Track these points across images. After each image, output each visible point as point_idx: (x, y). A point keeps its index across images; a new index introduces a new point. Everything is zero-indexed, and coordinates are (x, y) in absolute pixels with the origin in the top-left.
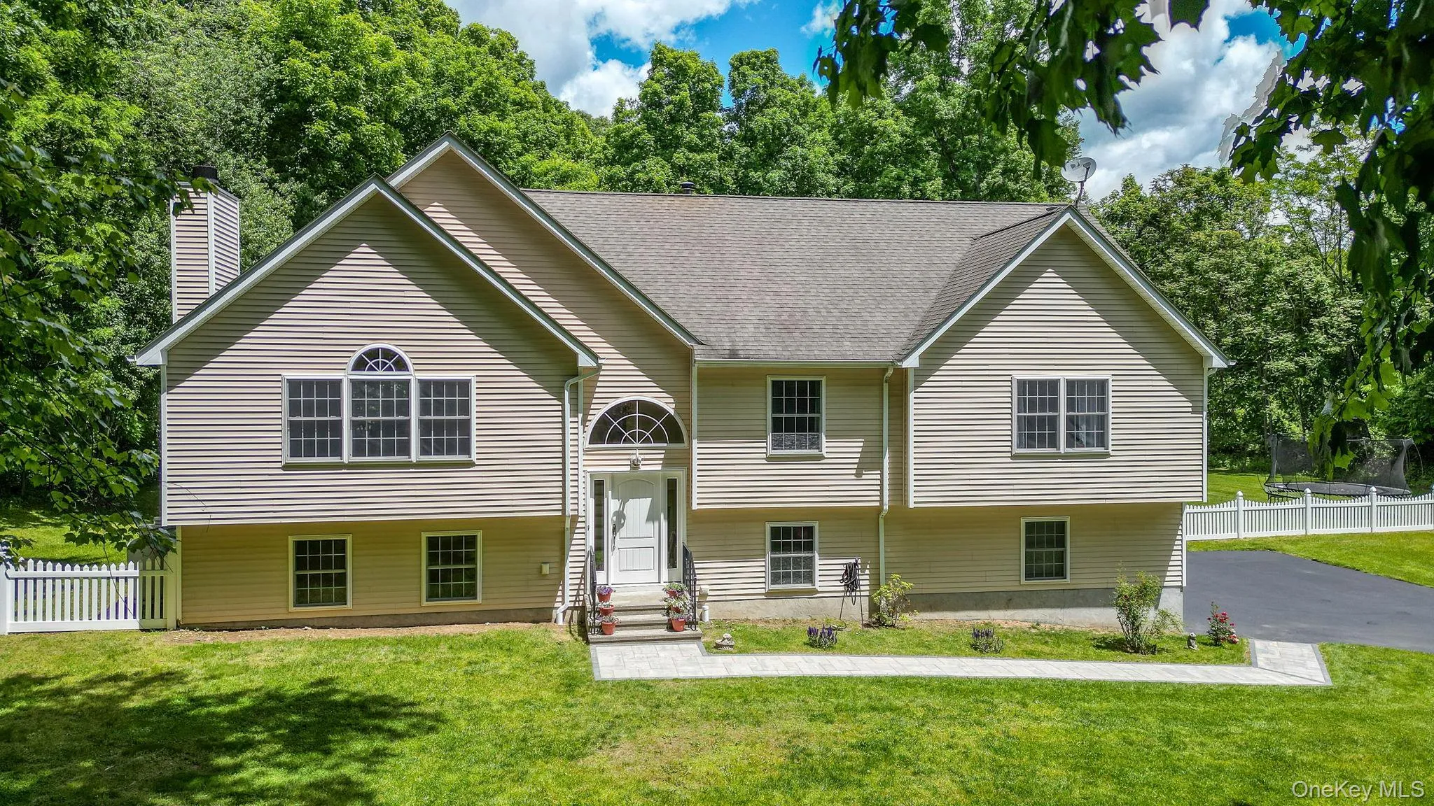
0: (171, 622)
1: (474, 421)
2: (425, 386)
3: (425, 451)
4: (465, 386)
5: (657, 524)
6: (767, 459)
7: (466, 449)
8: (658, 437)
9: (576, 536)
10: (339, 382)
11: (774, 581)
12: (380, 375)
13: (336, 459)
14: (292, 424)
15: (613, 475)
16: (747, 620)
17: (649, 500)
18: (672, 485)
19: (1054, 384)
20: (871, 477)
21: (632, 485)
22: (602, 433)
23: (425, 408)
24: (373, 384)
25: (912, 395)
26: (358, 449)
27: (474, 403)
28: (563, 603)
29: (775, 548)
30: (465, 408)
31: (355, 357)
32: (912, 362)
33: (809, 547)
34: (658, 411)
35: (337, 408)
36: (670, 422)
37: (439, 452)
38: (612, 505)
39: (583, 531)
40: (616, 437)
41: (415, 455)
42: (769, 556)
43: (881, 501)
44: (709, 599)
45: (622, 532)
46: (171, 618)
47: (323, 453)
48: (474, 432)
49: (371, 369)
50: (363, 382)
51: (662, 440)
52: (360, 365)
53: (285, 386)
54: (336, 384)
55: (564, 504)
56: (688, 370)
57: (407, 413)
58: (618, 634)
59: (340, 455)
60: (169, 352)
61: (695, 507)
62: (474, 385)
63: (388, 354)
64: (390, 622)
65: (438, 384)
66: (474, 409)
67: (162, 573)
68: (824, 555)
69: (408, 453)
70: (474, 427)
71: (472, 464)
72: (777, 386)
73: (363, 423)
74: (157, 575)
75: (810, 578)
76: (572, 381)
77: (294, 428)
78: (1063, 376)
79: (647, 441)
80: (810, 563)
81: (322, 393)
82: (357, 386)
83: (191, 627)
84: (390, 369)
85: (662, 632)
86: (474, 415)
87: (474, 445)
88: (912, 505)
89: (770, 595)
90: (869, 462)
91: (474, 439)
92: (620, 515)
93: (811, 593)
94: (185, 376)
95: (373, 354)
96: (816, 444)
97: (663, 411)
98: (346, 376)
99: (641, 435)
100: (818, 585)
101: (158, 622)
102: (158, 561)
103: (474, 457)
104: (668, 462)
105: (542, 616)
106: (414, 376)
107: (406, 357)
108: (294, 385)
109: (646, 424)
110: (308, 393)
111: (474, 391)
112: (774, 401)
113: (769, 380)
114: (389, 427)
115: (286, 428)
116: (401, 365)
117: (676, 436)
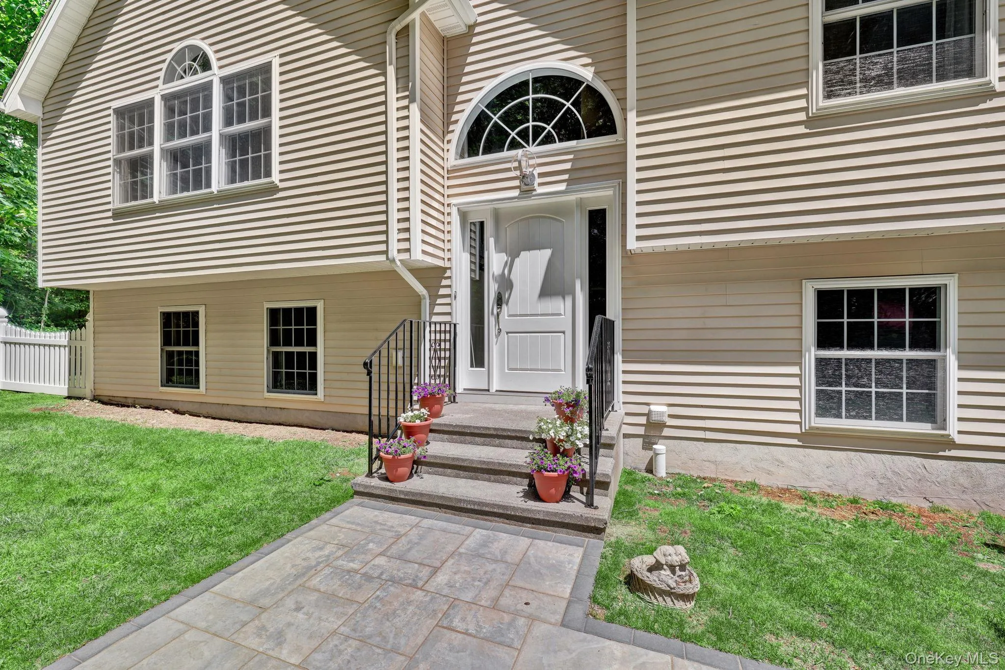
0: (89, 392)
1: (276, 124)
2: (228, 85)
3: (230, 178)
4: (267, 75)
5: (569, 300)
6: (809, 122)
8: (567, 130)
9: (437, 309)
10: (153, 101)
11: (827, 410)
12: (185, 83)
15: (498, 213)
16: (753, 486)
17: (547, 253)
23: (228, 117)
24: (182, 97)
26: (173, 185)
27: (277, 98)
29: (827, 338)
30: (269, 109)
31: (165, 67)
34: (567, 85)
35: (152, 136)
36: (590, 99)
37: (243, 177)
38: (496, 261)
39: (447, 301)
40: (496, 142)
41: (216, 185)
42: (811, 353)
44: (666, 432)
46: (88, 385)
47: (144, 195)
48: (277, 142)
49: (180, 77)
50: (174, 96)
51: (576, 135)
52: (171, 75)
53: (114, 120)
54: (151, 107)
55: (389, 242)
57: (210, 128)
62: (276, 70)
63: (195, 53)
65: (241, 80)
70: (276, 132)
71: (275, 189)
75: (927, 410)
76: (397, 24)
79: (548, 140)
81: (141, 120)
82: (167, 102)
86: (276, 116)
89: (814, 440)
91: (275, 149)
92: (506, 283)
95: (181, 57)
98: (159, 93)
99: (537, 131)
103: (276, 178)
106: (216, 75)
107: (210, 53)
108: (121, 115)
109: (546, 111)
111: (276, 80)
115: (116, 170)
116: (205, 64)
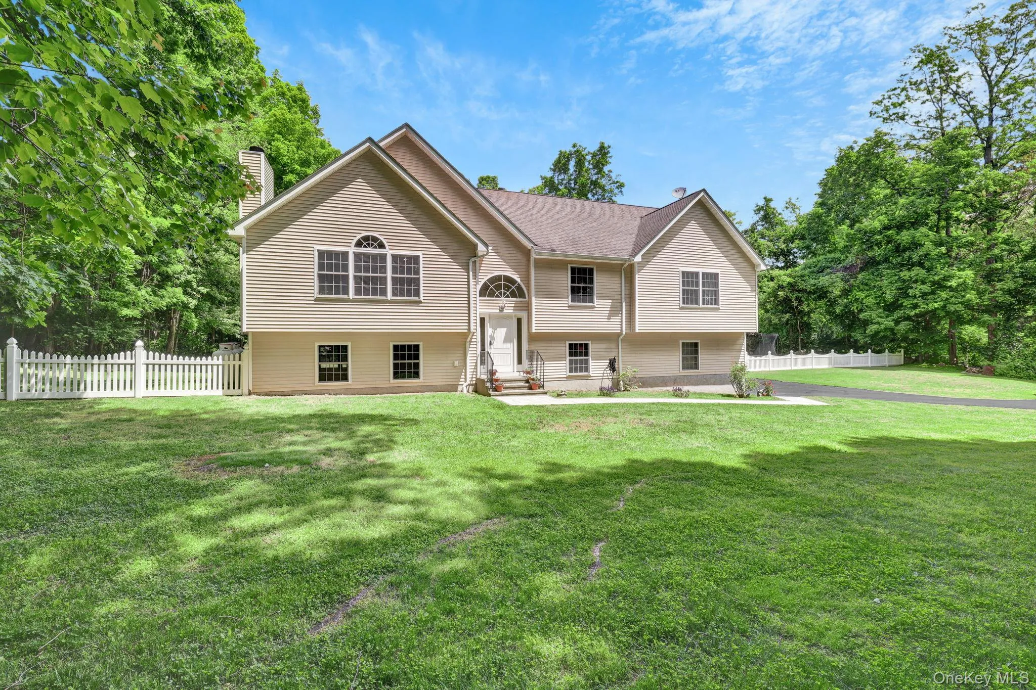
0: (246, 391)
1: (421, 279)
2: (394, 257)
3: (394, 294)
4: (416, 259)
5: (512, 343)
6: (568, 307)
7: (417, 294)
8: (513, 295)
9: (472, 345)
10: (348, 253)
11: (571, 371)
12: (370, 250)
13: (346, 296)
14: (320, 275)
15: (490, 315)
17: (505, 329)
18: (519, 321)
19: (697, 274)
20: (617, 319)
21: (500, 320)
22: (486, 291)
23: (395, 270)
24: (366, 255)
25: (637, 276)
26: (358, 291)
27: (421, 269)
28: (466, 381)
29: (571, 354)
30: (417, 272)
31: (356, 240)
32: (638, 258)
33: (586, 354)
34: (513, 281)
35: (345, 268)
36: (519, 288)
37: (402, 295)
38: (489, 331)
40: (492, 294)
41: (390, 296)
42: (568, 358)
43: (622, 330)
45: (494, 346)
46: (245, 387)
47: (337, 293)
48: (422, 285)
49: (365, 247)
50: (361, 254)
51: (516, 297)
52: (359, 244)
53: (316, 254)
54: (345, 255)
55: (469, 326)
56: (528, 260)
57: (385, 272)
58: (504, 391)
59: (348, 294)
60: (248, 230)
61: (533, 331)
62: (421, 259)
63: (375, 239)
64: (372, 392)
65: (402, 257)
66: (421, 272)
67: (240, 363)
68: (594, 359)
69: (385, 295)
70: (421, 282)
71: (420, 302)
72: (573, 269)
73: (360, 277)
74: (237, 363)
75: (587, 370)
76: (473, 259)
77: (321, 278)
78: (701, 270)
79: (508, 296)
80: (587, 362)
81: (337, 259)
82: (357, 255)
83: (258, 394)
84: (375, 247)
85: (526, 391)
86: (421, 275)
87: (422, 291)
88: (637, 331)
89: (569, 378)
90: (614, 312)
91: (421, 288)
92: (492, 338)
93: (587, 378)
94: (257, 245)
95: (366, 238)
96: (592, 301)
97: (516, 282)
98: (351, 250)
99: (504, 293)
100: (591, 373)
101: (237, 391)
102: (237, 356)
103: (422, 298)
104: (517, 308)
105: (453, 388)
106: (389, 252)
107: (384, 241)
108: (321, 253)
109: (507, 288)
110: (330, 258)
111: (421, 262)
112: (572, 277)
113: (569, 266)
114: (374, 280)
115: (316, 278)
116: (381, 246)
117: (522, 295)
